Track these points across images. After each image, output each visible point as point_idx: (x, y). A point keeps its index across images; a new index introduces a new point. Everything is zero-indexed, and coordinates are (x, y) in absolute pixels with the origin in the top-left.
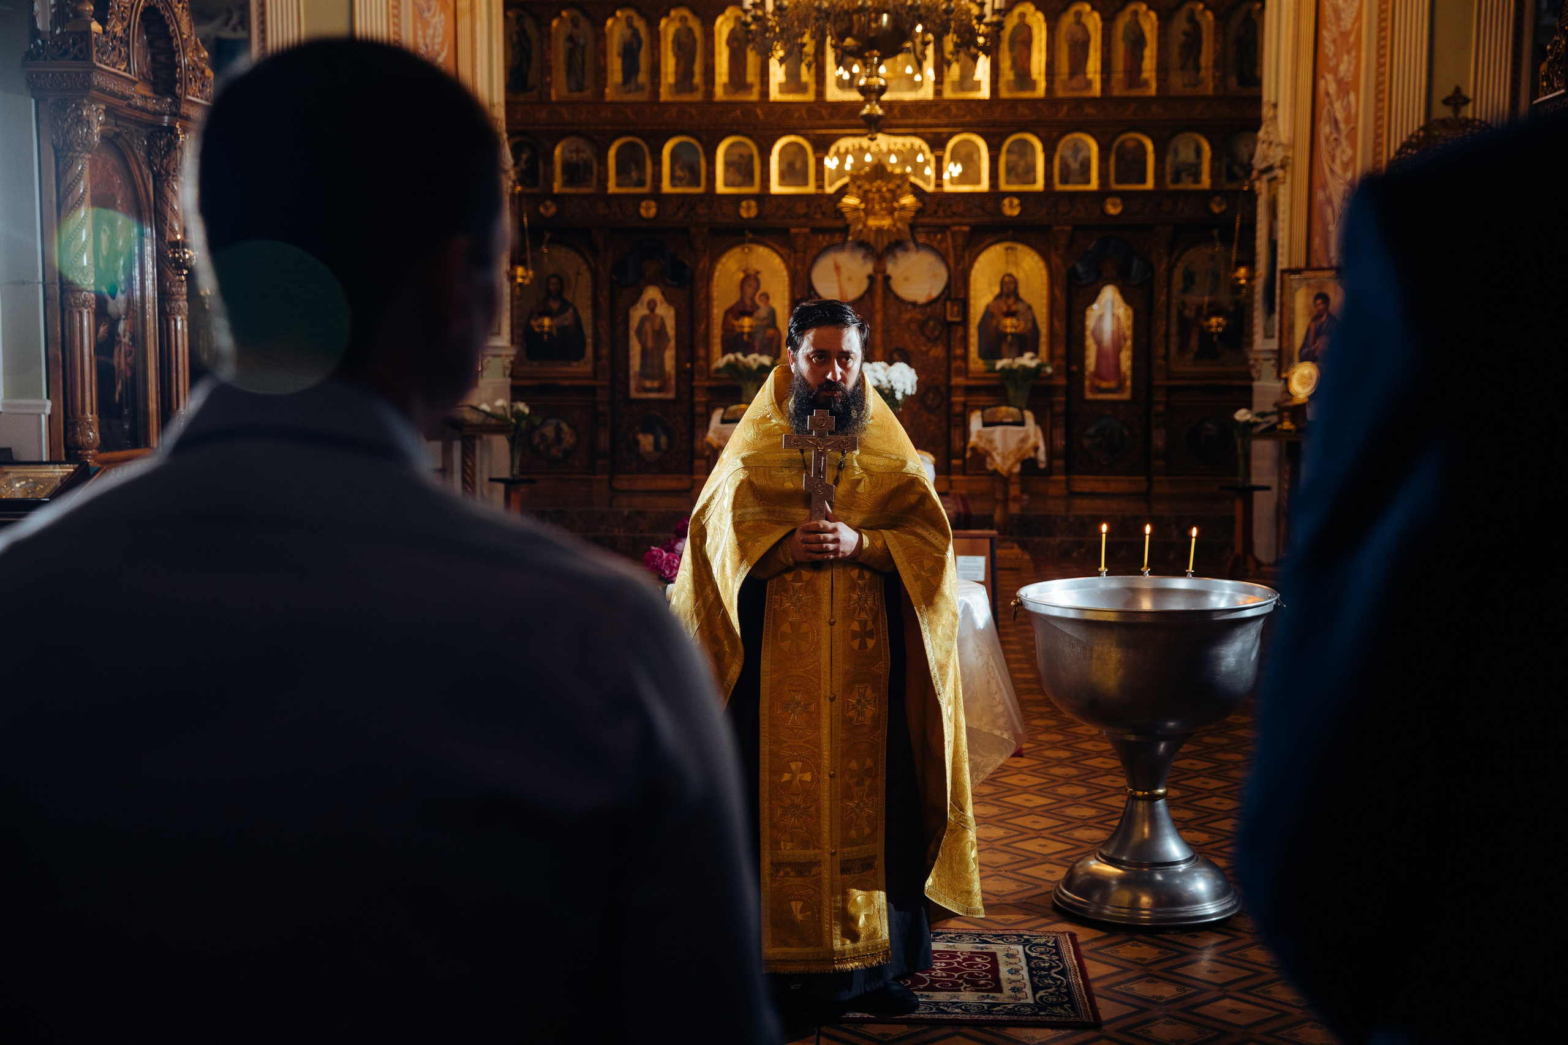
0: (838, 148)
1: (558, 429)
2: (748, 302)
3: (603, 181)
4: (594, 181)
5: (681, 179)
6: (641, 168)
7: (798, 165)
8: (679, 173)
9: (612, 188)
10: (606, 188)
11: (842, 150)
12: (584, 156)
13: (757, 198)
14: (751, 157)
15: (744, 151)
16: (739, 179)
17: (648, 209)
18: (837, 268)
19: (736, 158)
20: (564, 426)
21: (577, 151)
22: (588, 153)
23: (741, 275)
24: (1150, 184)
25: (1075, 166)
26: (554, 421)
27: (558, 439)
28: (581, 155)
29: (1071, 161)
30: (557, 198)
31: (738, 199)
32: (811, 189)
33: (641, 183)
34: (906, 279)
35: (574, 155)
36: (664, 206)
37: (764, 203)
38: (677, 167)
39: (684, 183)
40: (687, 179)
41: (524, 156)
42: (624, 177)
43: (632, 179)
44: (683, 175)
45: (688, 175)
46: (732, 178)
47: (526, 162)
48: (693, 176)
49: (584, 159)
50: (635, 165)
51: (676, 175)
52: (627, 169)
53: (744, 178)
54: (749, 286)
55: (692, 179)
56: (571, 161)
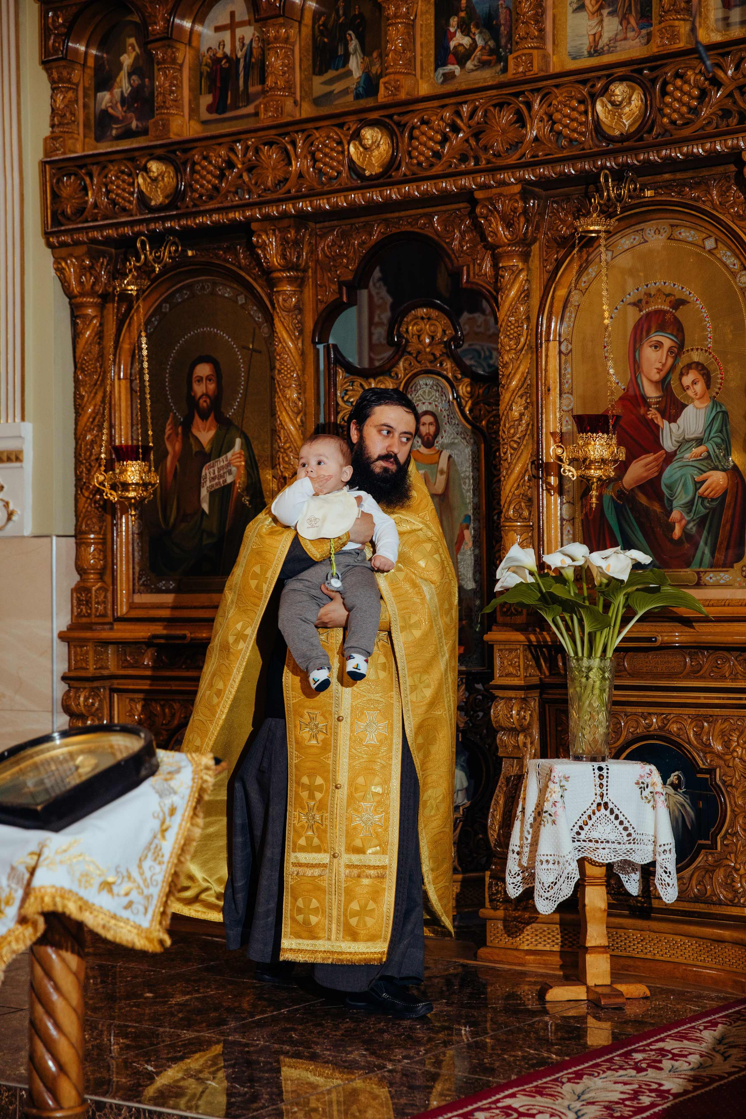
2: (651, 391)
3: (275, 91)
5: (462, 58)
6: (370, 40)
8: (458, 40)
9: (306, 107)
10: (282, 109)
12: (248, 34)
16: (611, 27)
21: (232, 25)
22: (253, 27)
28: (239, 32)
30: (179, 155)
35: (227, 36)
36: (411, 137)
37: (665, 84)
38: (454, 21)
39: (469, 65)
40: (477, 53)
41: (127, 60)
42: (331, 74)
43: (350, 73)
44: (466, 41)
45: (480, 42)
46: (594, 22)
47: (130, 75)
48: (491, 43)
49: (247, 41)
50: (357, 37)
51: (452, 44)
52: (341, 51)
53: (624, 19)
54: (658, 346)
55: (492, 52)
56: (220, 55)
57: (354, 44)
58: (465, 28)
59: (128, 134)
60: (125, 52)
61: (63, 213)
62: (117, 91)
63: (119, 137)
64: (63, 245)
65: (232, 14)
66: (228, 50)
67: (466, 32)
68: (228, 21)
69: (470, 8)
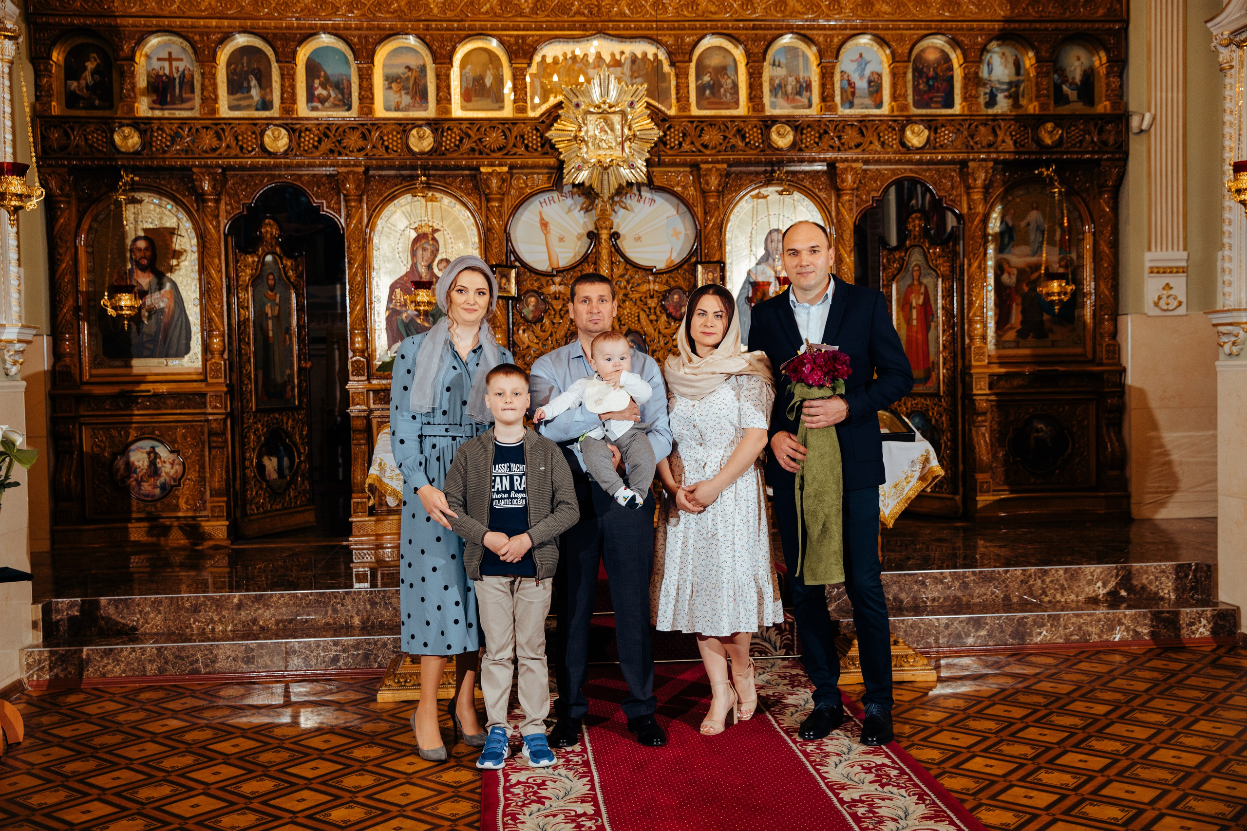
0: (544, 57)
1: (153, 455)
2: (423, 270)
3: (210, 100)
4: (197, 101)
5: (323, 100)
6: (264, 82)
7: (488, 81)
8: (320, 91)
9: (224, 111)
10: (214, 111)
11: (549, 60)
12: (181, 66)
13: (432, 124)
14: (423, 69)
15: (414, 62)
16: (406, 100)
17: (276, 139)
18: (544, 225)
19: (401, 71)
20: (163, 452)
21: (170, 59)
22: (186, 63)
23: (413, 235)
24: (957, 109)
25: (861, 85)
26: (147, 444)
27: (154, 470)
28: (175, 64)
29: (855, 78)
30: (142, 125)
31: (405, 127)
32: (508, 112)
33: (266, 105)
34: (638, 239)
35: (166, 64)
36: (300, 136)
37: (443, 132)
38: (317, 82)
39: (327, 104)
40: (331, 99)
41: (90, 66)
42: (239, 95)
43: (252, 97)
44: (325, 93)
45: (333, 94)
46: (397, 95)
47: (93, 74)
48: (340, 96)
49: (181, 69)
50: (257, 79)
51: (316, 93)
52: (245, 85)
53: (413, 97)
54: (424, 249)
55: (340, 100)
56: (161, 73)
57: (254, 82)
58: (324, 86)
59: (92, 107)
60: (89, 60)
61: (50, 147)
62: (83, 82)
63: (84, 108)
64: (50, 166)
65: (170, 54)
66: (167, 72)
67: (325, 88)
68: (167, 56)
69: (327, 78)
